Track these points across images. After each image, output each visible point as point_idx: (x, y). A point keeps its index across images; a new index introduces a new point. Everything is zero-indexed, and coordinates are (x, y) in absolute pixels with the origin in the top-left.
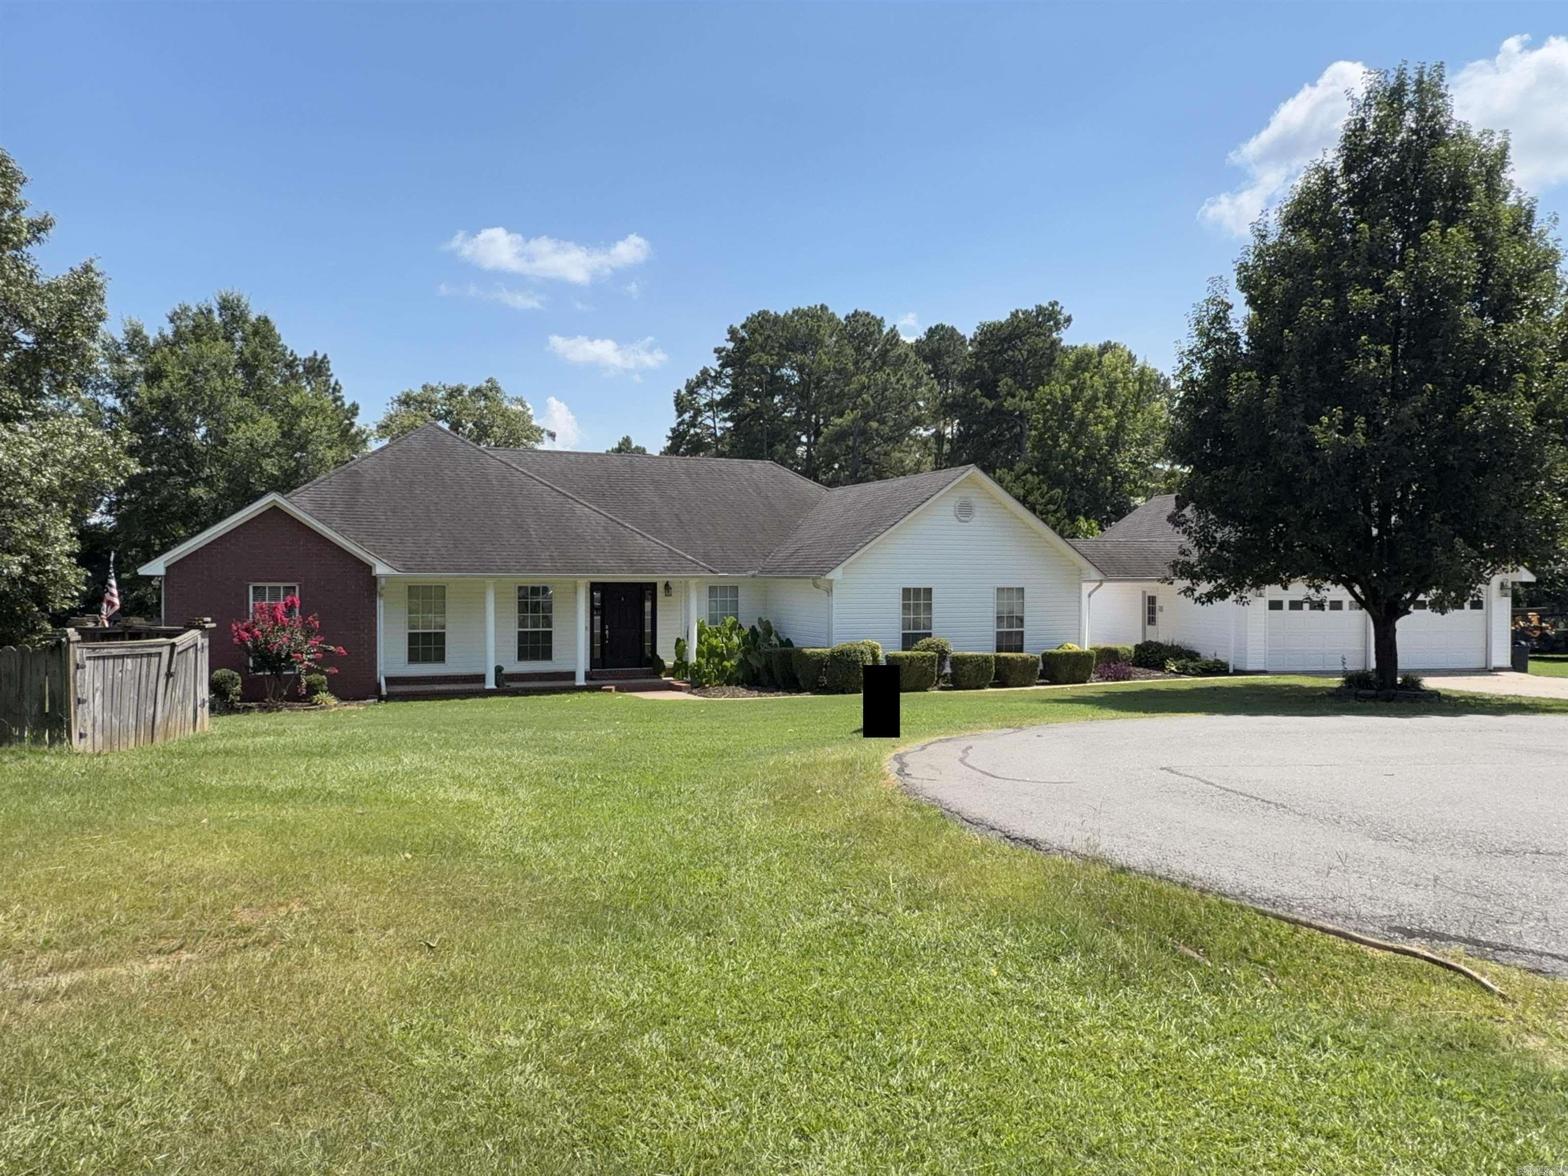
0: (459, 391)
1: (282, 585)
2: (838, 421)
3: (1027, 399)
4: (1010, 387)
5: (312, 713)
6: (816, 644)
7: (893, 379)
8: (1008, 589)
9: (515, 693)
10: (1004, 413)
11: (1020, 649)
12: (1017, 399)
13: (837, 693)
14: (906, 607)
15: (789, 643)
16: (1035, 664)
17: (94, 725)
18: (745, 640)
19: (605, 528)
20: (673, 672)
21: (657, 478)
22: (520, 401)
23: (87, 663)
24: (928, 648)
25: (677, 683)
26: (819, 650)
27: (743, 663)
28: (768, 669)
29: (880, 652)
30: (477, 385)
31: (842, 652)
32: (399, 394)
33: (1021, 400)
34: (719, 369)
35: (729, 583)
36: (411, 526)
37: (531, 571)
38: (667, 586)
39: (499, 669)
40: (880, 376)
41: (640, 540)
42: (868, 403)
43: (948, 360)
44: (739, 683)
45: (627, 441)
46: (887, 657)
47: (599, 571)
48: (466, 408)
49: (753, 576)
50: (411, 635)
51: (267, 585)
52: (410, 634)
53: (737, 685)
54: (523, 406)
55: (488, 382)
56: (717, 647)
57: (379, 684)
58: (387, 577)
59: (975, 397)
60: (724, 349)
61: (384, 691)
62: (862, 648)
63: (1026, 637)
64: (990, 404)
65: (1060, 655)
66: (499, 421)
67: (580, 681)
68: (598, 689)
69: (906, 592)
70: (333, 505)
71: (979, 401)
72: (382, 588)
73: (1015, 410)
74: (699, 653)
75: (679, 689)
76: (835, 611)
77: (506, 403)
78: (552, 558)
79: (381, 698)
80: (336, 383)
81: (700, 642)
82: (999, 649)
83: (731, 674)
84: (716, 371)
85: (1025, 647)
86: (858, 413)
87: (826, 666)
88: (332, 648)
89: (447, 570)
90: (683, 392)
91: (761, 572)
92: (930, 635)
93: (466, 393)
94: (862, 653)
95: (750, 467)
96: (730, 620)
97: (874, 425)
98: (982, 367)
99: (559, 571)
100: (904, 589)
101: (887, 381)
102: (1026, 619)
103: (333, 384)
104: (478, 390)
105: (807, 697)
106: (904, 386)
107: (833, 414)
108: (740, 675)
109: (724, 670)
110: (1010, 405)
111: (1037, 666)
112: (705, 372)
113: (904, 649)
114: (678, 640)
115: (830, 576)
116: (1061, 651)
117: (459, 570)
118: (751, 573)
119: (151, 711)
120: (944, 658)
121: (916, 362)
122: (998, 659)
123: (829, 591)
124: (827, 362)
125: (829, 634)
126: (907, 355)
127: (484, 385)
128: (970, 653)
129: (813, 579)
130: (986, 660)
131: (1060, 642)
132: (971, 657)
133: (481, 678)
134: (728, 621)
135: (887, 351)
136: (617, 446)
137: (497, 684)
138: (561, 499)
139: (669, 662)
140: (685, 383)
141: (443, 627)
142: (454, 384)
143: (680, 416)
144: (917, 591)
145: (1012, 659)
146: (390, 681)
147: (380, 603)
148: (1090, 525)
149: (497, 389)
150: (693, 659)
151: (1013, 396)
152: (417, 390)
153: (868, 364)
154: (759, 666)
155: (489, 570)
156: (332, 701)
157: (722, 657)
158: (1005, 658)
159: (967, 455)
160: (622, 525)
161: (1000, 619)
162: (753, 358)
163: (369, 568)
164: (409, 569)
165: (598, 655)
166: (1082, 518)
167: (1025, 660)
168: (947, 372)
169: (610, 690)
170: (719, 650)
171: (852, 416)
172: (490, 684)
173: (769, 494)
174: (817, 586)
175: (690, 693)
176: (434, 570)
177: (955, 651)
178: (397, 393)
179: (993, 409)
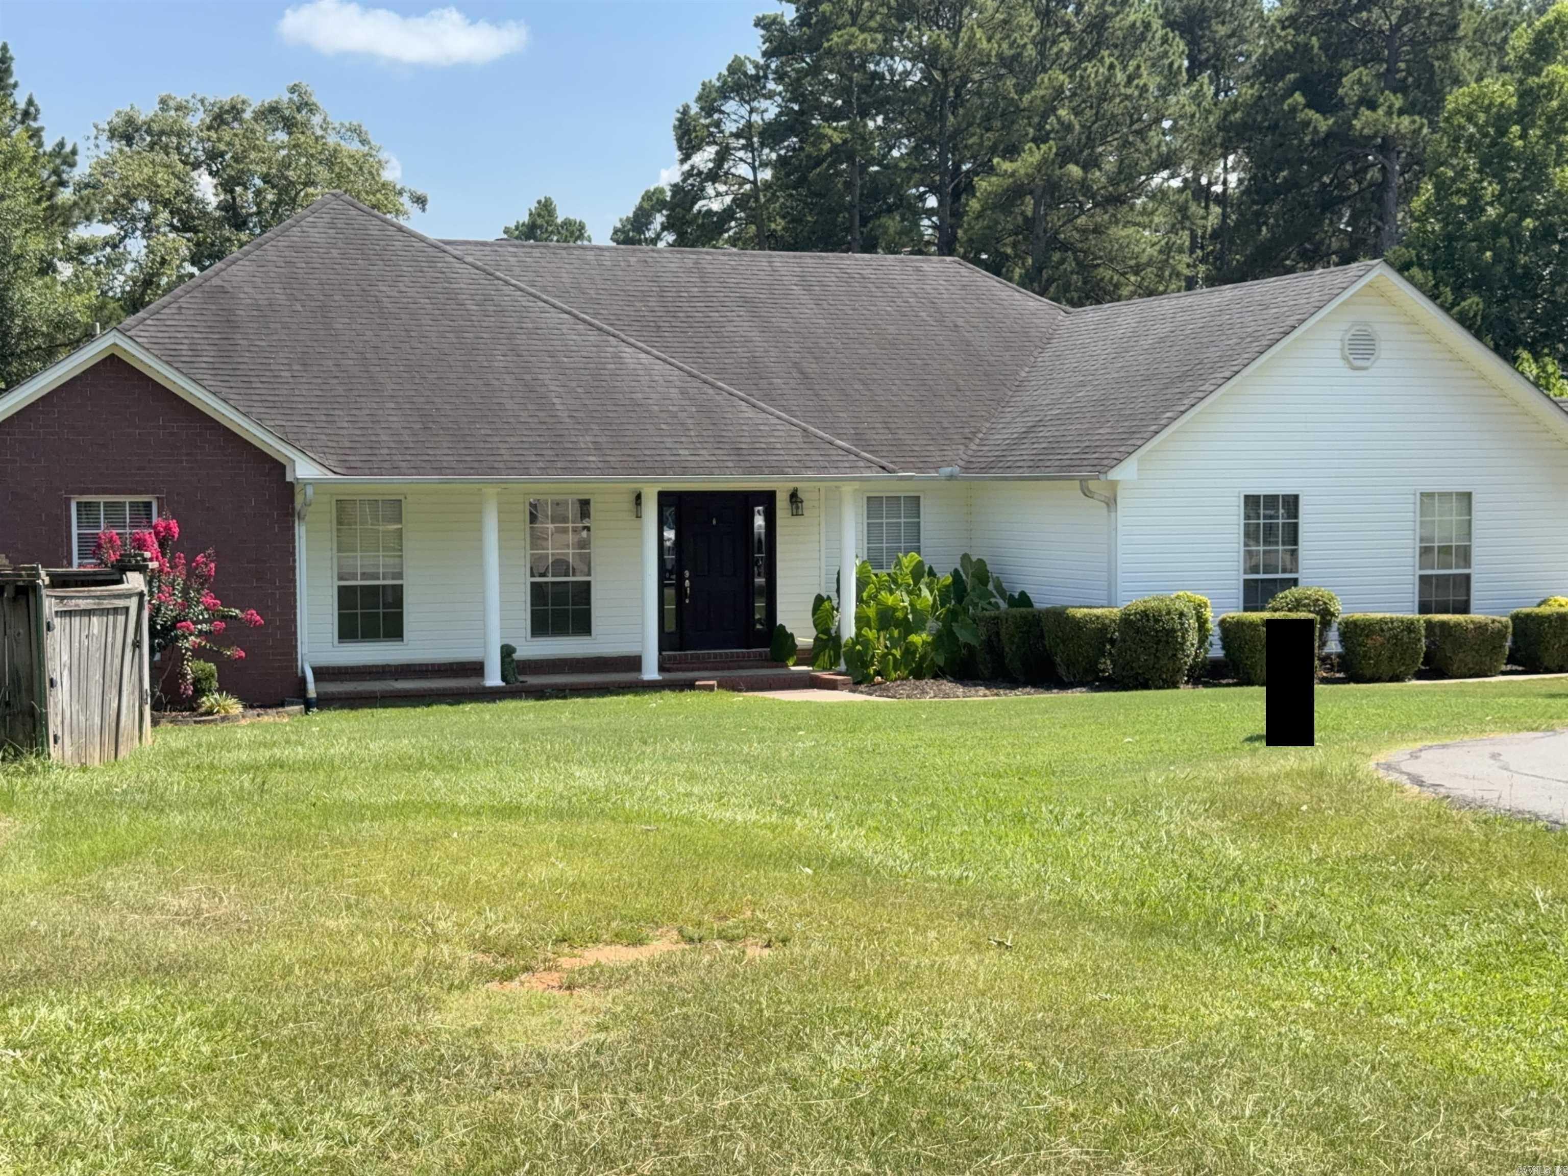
0: (235, 111)
1: (127, 499)
2: (1007, 166)
3: (1401, 112)
4: (1366, 88)
5: (203, 727)
6: (1088, 602)
7: (1120, 77)
8: (1441, 495)
9: (540, 694)
10: (1353, 142)
11: (1464, 608)
12: (1380, 111)
13: (1136, 687)
14: (1250, 534)
15: (1024, 600)
16: (1500, 634)
17: (63, 723)
18: (944, 597)
19: (683, 392)
20: (809, 657)
21: (751, 293)
22: (357, 132)
23: (57, 621)
24: (1297, 605)
25: (826, 675)
26: (1098, 611)
27: (944, 638)
28: (993, 645)
29: (1209, 614)
30: (269, 98)
31: (1145, 614)
32: (111, 116)
33: (1389, 113)
34: (762, 61)
35: (903, 490)
36: (340, 390)
37: (566, 470)
38: (794, 497)
39: (507, 652)
40: (1093, 71)
41: (750, 413)
42: (1068, 128)
43: (1222, 31)
44: (938, 674)
45: (546, 208)
46: (1222, 623)
47: (685, 470)
48: (255, 148)
49: (951, 477)
50: (342, 591)
51: (102, 499)
52: (341, 589)
53: (935, 677)
54: (363, 142)
55: (293, 90)
56: (895, 609)
57: (303, 680)
58: (316, 483)
59: (1294, 110)
60: (774, 21)
61: (312, 691)
62: (1180, 605)
63: (1474, 585)
64: (1323, 124)
65: (1548, 618)
66: (322, 173)
67: (651, 672)
68: (690, 686)
69: (1251, 501)
70: (194, 350)
71: (1301, 116)
72: (306, 504)
73: (1375, 136)
74: (861, 621)
75: (831, 686)
76: (1121, 539)
77: (332, 140)
78: (598, 447)
79: (308, 705)
80: (30, 102)
81: (859, 600)
82: (1424, 608)
83: (923, 658)
84: (757, 66)
85: (1474, 603)
86: (1050, 148)
87: (1112, 642)
88: (235, 612)
89: (418, 470)
90: (694, 109)
91: (966, 469)
92: (1295, 582)
93: (248, 115)
94: (1181, 615)
95: (918, 270)
96: (909, 561)
97: (1074, 170)
98: (1307, 48)
99: (613, 470)
100: (1247, 497)
101: (1108, 80)
102: (1475, 552)
103: (22, 105)
104: (274, 109)
105: (1078, 695)
106: (1144, 89)
107: (993, 150)
108: (940, 660)
109: (909, 651)
110: (1367, 124)
111: (1504, 637)
112: (736, 67)
113: (1246, 609)
114: (819, 600)
115: (1114, 475)
116: (1545, 610)
117: (439, 470)
118: (947, 470)
119: (115, 705)
120: (1326, 624)
121: (1165, 40)
122: (1429, 625)
123: (1111, 502)
124: (984, 45)
125: (1111, 584)
126: (1147, 25)
127: (285, 97)
128: (1379, 616)
129: (1083, 480)
130: (1410, 627)
131: (1544, 594)
132: (1382, 621)
133: (477, 669)
134: (905, 561)
135: (1106, 17)
136: (525, 219)
137: (504, 678)
138: (593, 336)
139: (805, 638)
140: (697, 90)
141: (400, 575)
142: (225, 98)
143: (686, 158)
144: (1271, 500)
145: (1458, 625)
146: (321, 673)
147: (301, 532)
148: (1543, 369)
149: (312, 108)
150: (849, 631)
151: (1373, 106)
152: (146, 111)
153: (1066, 45)
154: (974, 642)
155: (493, 470)
156: (235, 707)
157: (908, 628)
158: (1443, 624)
159: (1270, 229)
160: (713, 386)
161: (1425, 551)
162: (836, 38)
163: (278, 468)
164: (352, 469)
165: (671, 626)
166: (1525, 355)
167: (1481, 628)
168: (1217, 56)
169: (710, 688)
170: (899, 614)
171: (1037, 157)
172: (493, 679)
173: (960, 321)
174: (1087, 493)
175: (853, 691)
176: (396, 470)
177: (1343, 610)
178: (108, 117)
179: (1329, 135)
